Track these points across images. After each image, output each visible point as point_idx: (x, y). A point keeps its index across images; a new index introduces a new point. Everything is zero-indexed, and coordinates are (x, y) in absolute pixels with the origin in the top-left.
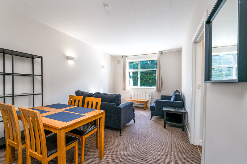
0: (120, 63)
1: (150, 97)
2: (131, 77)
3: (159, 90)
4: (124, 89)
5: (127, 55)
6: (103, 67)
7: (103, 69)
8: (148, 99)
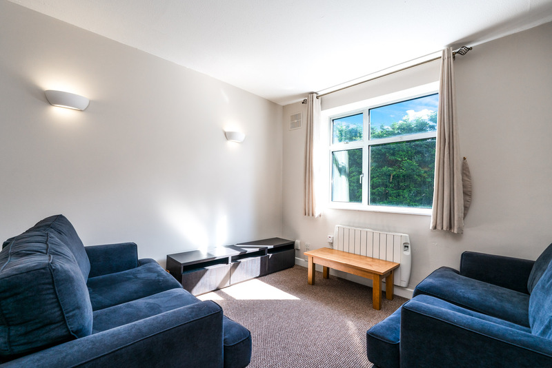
0: (298, 124)
1: (408, 253)
2: (340, 170)
3: (451, 226)
4: (308, 212)
5: (320, 93)
6: (228, 136)
7: (232, 145)
8: (397, 261)
